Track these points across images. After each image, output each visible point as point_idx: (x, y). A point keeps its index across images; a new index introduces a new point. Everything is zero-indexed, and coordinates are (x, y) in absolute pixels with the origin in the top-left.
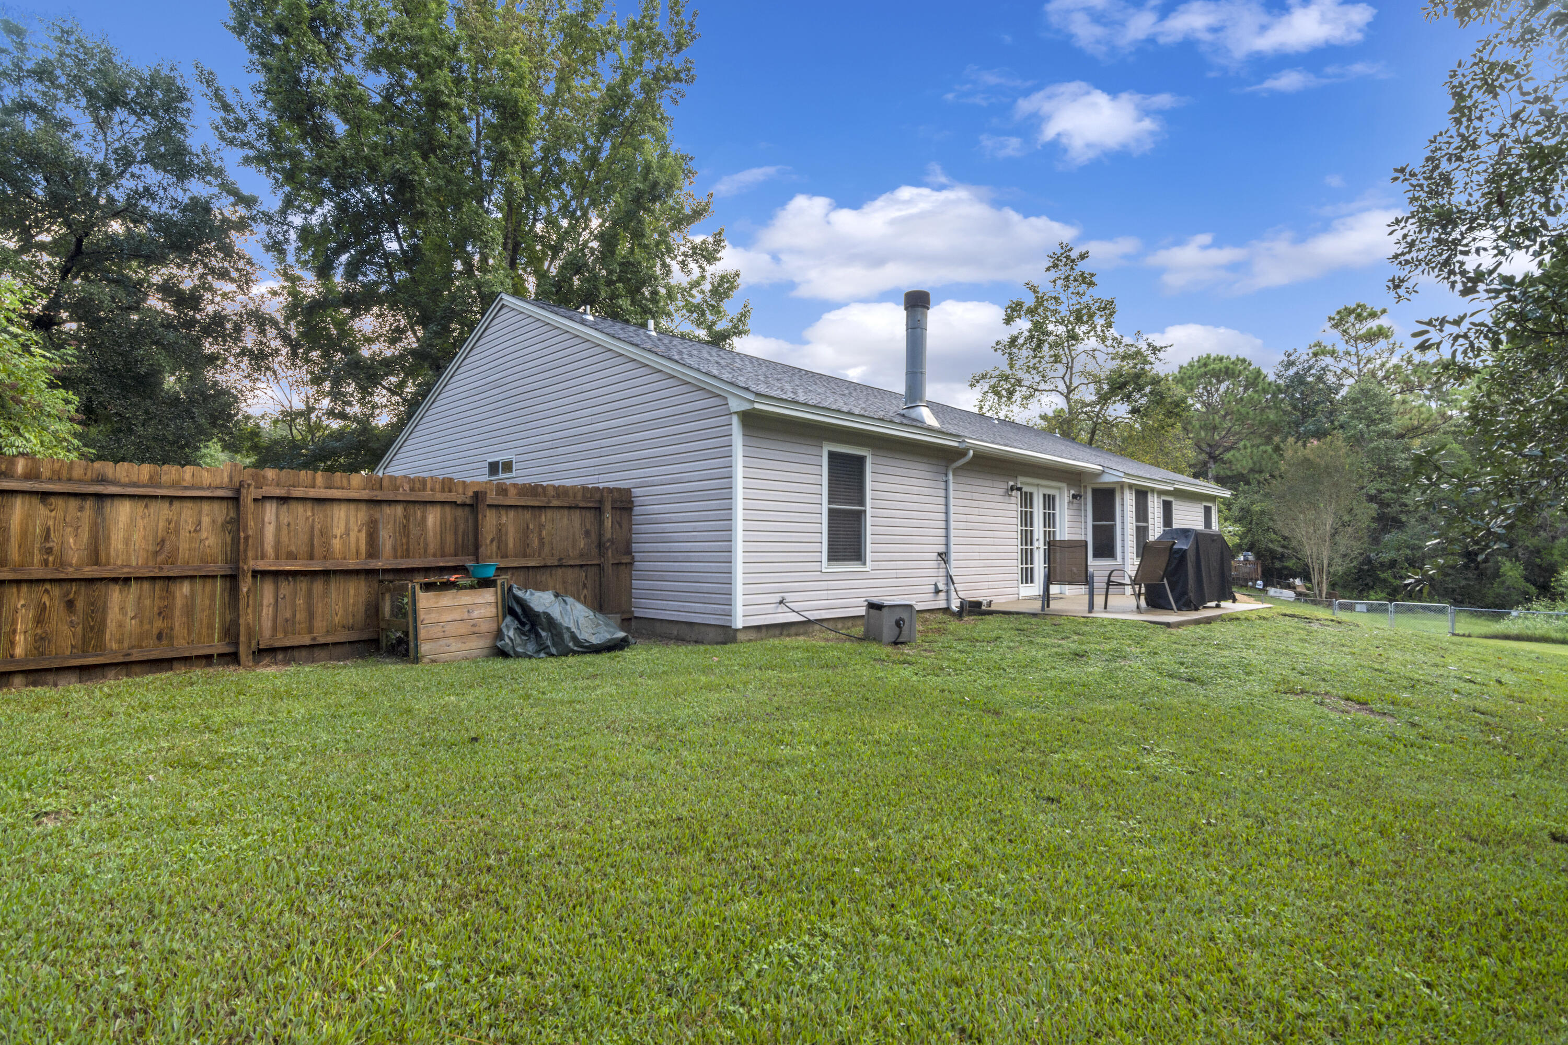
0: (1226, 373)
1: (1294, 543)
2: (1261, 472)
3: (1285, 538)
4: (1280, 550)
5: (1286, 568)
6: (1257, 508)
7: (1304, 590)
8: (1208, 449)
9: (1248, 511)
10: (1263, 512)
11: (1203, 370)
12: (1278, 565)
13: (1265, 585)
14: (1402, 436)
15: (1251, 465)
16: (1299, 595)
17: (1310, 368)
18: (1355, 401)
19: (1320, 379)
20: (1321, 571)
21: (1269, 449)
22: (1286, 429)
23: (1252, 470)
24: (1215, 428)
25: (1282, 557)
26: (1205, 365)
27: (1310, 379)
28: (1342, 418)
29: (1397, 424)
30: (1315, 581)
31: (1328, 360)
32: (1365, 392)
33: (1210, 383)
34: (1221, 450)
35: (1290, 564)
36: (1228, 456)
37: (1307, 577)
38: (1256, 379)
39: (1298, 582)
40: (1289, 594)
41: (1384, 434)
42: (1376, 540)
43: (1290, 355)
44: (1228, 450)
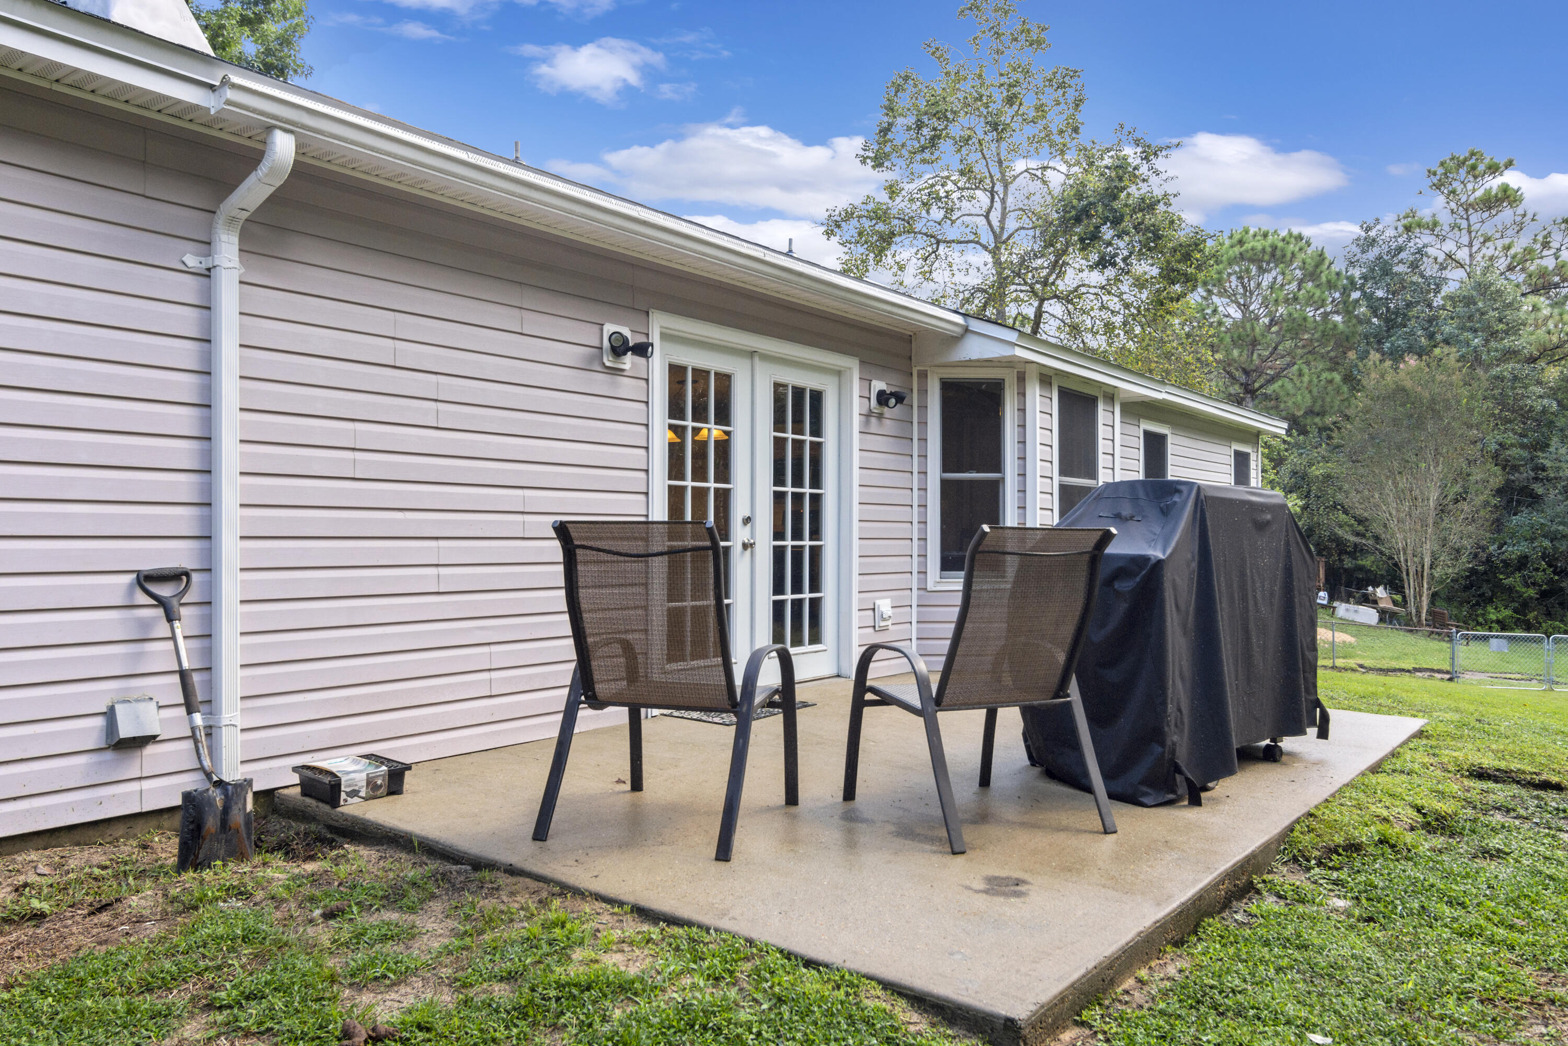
0: (1273, 255)
1: (1376, 528)
2: (1322, 414)
3: (1360, 521)
4: (1353, 539)
5: (1361, 568)
6: (1317, 471)
7: (1390, 606)
8: (1243, 379)
9: (1304, 476)
10: (1328, 477)
11: (1237, 250)
12: (1348, 563)
13: (1332, 598)
14: (1532, 360)
15: (1308, 401)
16: (1386, 617)
17: (1400, 249)
18: (1468, 301)
19: (1414, 266)
20: (1420, 575)
21: (1337, 377)
22: (1363, 346)
23: (1310, 412)
24: (1254, 343)
25: (1358, 551)
26: (1241, 242)
27: (1400, 269)
28: (1447, 329)
29: (1527, 341)
30: (1410, 592)
31: (1426, 238)
32: (1483, 288)
33: (1248, 271)
34: (1262, 381)
35: (1367, 562)
36: (1269, 390)
37: (1395, 584)
38: (1317, 266)
39: (1380, 592)
40: (1368, 615)
41: (1510, 354)
42: (1498, 525)
43: (1368, 229)
44: (1272, 380)
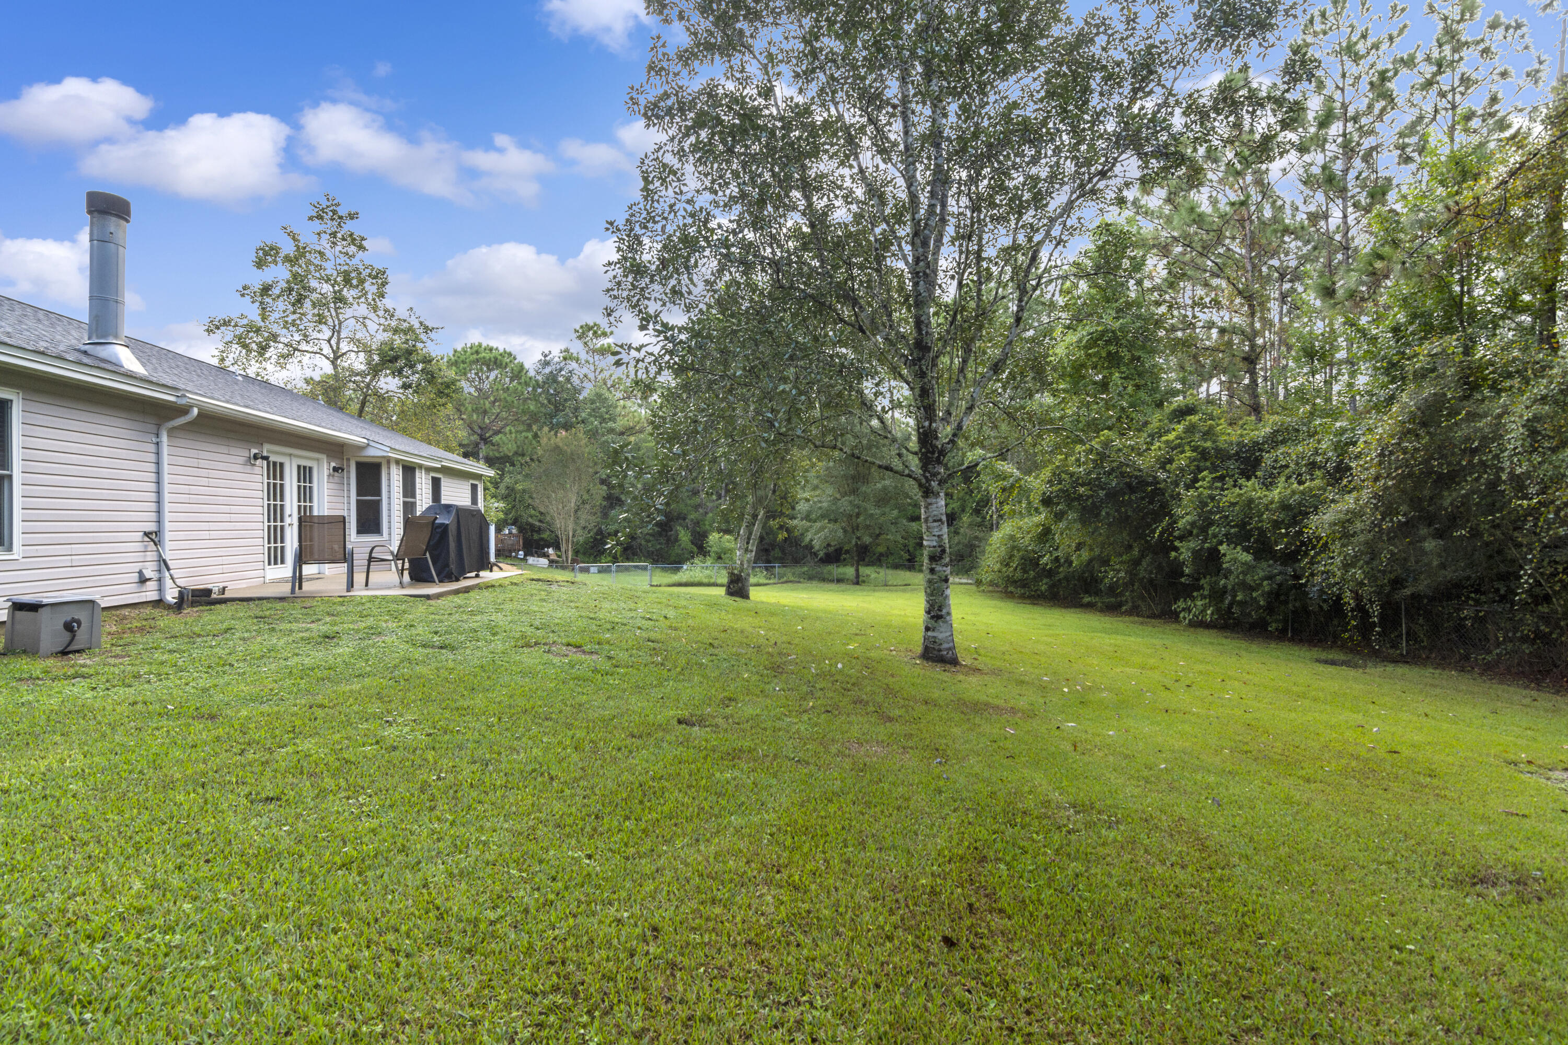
0: (495, 363)
1: (548, 518)
2: (523, 455)
3: (541, 513)
4: (537, 524)
5: (542, 539)
6: (519, 487)
7: (555, 558)
8: (479, 431)
9: (513, 490)
10: (524, 491)
11: (475, 356)
12: (536, 537)
13: (525, 555)
14: (622, 434)
15: (515, 448)
16: (551, 562)
17: (561, 370)
18: (593, 402)
19: (568, 380)
20: (568, 541)
21: (530, 435)
22: (543, 420)
23: (516, 453)
24: (485, 412)
25: (539, 531)
26: (477, 352)
27: (561, 379)
28: (583, 415)
29: (620, 424)
30: (563, 550)
31: (574, 365)
32: (599, 396)
33: (481, 369)
34: (491, 433)
35: (545, 535)
36: (496, 439)
37: (557, 547)
38: (520, 372)
39: (551, 551)
40: (544, 562)
41: (611, 431)
42: (605, 515)
43: (546, 356)
44: (497, 433)
